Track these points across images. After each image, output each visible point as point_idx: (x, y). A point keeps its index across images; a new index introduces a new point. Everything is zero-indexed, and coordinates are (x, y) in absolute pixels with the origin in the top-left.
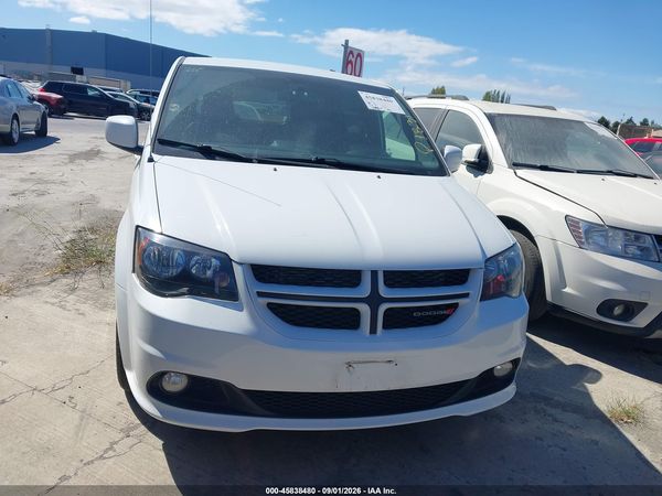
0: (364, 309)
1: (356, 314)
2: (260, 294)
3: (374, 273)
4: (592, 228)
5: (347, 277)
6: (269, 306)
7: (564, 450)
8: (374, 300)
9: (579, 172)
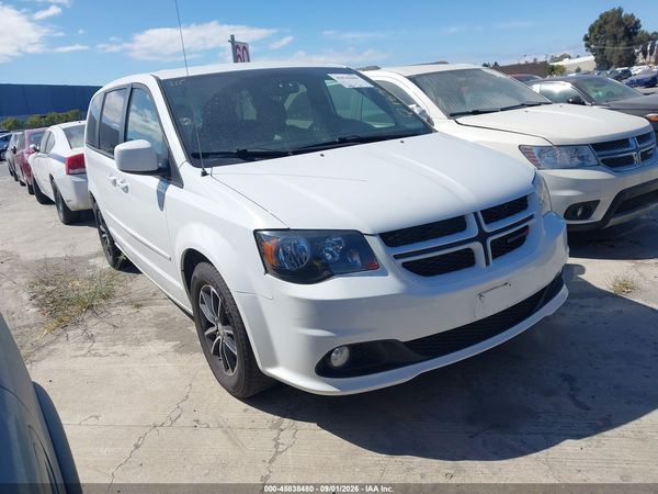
0: (477, 247)
1: (470, 252)
2: (396, 257)
3: (475, 214)
4: (542, 150)
5: (455, 224)
6: (405, 265)
7: (606, 323)
8: (482, 237)
9: (502, 110)
